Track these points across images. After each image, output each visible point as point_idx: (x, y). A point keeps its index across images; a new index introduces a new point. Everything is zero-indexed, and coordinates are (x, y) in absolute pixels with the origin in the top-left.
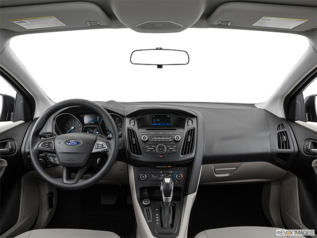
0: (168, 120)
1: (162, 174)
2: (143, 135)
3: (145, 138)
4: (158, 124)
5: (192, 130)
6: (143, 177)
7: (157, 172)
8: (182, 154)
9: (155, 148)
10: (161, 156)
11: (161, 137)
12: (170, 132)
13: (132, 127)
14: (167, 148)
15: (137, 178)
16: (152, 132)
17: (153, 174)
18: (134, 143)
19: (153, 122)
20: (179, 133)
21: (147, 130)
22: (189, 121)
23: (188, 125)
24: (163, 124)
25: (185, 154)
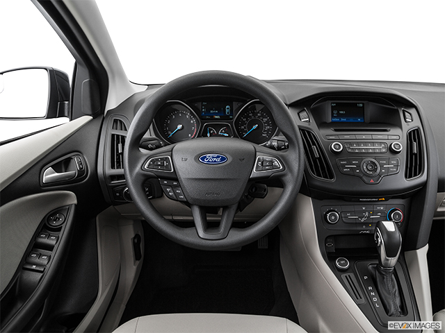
0: (361, 112)
1: (365, 211)
2: (332, 139)
3: (337, 147)
4: (342, 120)
5: (414, 131)
6: (333, 218)
7: (357, 208)
8: (406, 177)
9: (359, 166)
10: (372, 181)
11: (366, 144)
12: (379, 136)
13: (306, 125)
14: (382, 166)
15: (321, 220)
16: (348, 136)
17: (348, 212)
18: (317, 155)
19: (333, 116)
20: (395, 137)
21: (336, 130)
22: (406, 114)
23: (406, 121)
24: (351, 120)
25: (410, 177)
